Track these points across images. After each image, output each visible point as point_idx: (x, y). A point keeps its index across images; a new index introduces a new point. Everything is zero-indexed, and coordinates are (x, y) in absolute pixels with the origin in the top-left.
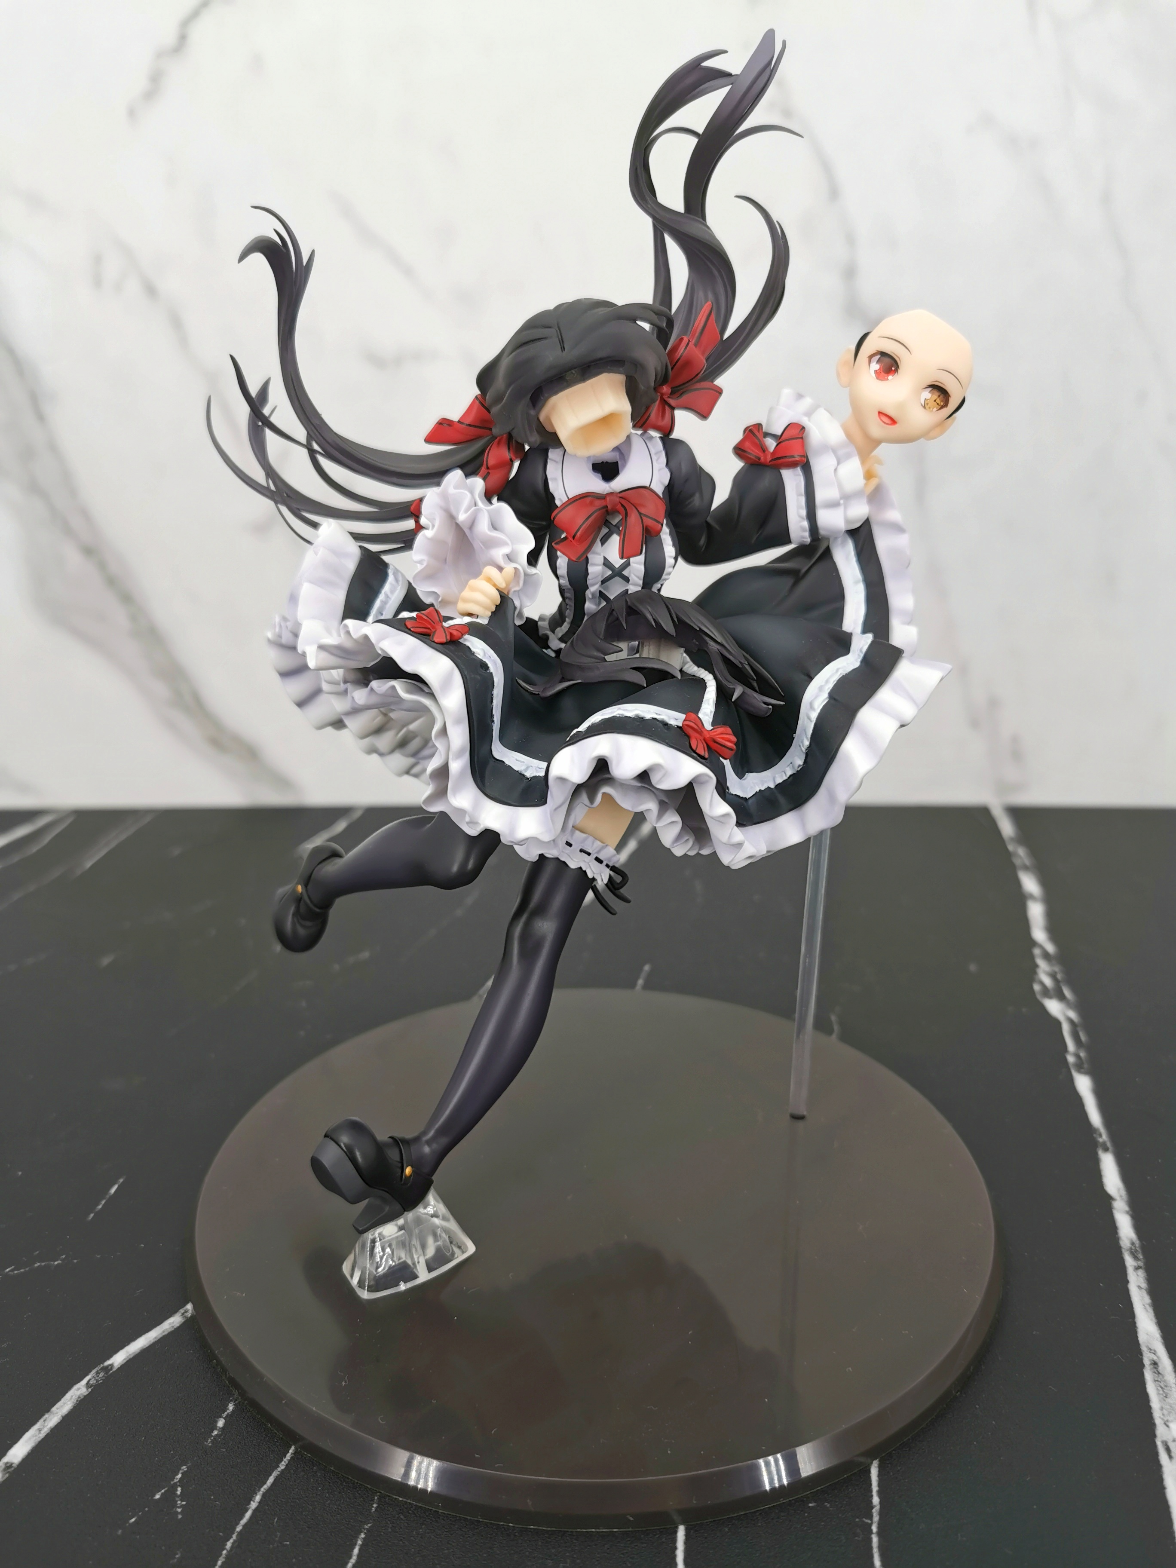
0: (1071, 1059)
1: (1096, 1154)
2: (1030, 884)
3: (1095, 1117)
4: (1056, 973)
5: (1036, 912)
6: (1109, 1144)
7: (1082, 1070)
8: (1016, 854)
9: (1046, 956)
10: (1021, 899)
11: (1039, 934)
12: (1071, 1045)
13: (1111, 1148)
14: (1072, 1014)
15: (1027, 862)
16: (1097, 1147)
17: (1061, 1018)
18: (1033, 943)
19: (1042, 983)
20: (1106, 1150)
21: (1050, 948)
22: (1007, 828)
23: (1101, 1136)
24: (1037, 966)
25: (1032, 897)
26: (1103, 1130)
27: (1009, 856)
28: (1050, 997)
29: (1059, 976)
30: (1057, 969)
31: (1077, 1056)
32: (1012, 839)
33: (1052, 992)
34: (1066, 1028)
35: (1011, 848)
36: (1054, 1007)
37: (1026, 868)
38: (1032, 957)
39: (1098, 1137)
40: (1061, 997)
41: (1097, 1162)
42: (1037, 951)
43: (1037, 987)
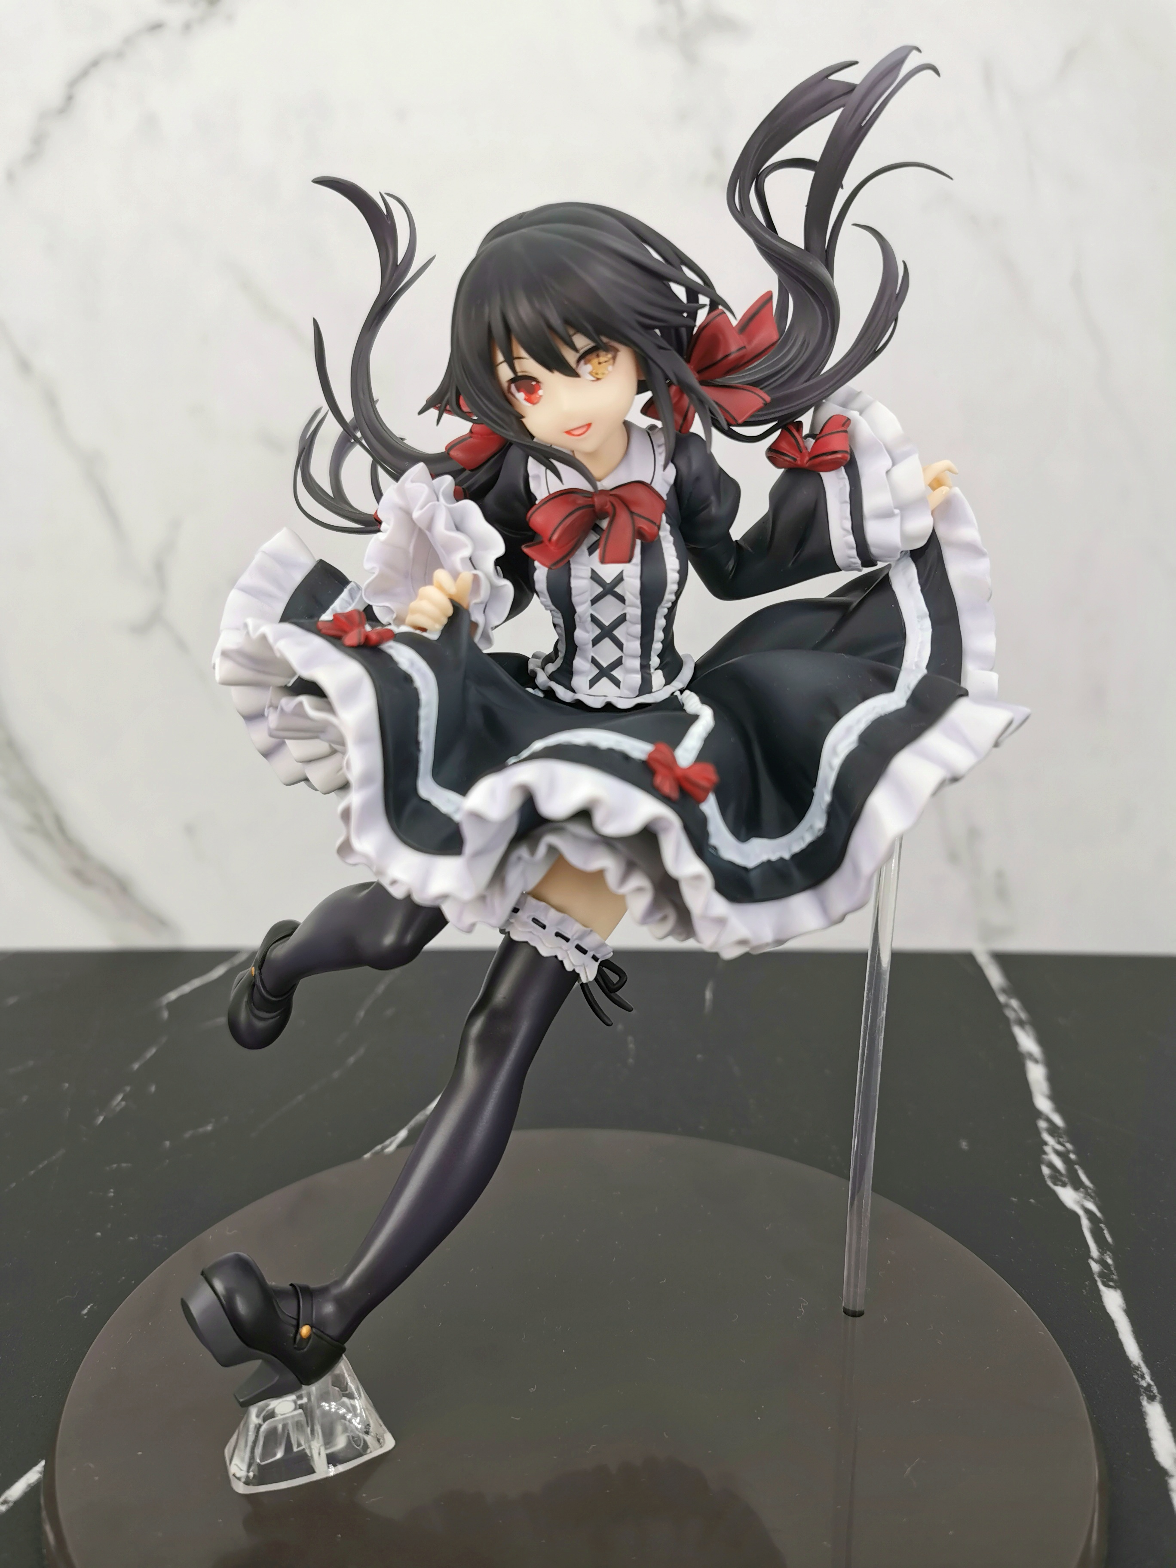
0: (1095, 1267)
1: (1140, 1404)
2: (1027, 1042)
3: (1132, 1350)
4: (1068, 1152)
5: (1037, 1074)
6: (1155, 1390)
7: (1111, 1284)
8: (1007, 1006)
9: (1053, 1130)
10: (1019, 1059)
11: (1043, 1104)
12: (1094, 1251)
13: (1159, 1397)
14: (1091, 1206)
15: (1023, 1016)
16: (1141, 1395)
17: (1081, 1212)
18: (1038, 1114)
19: (1051, 1166)
20: (1152, 1398)
21: (1058, 1120)
22: (995, 977)
23: (1143, 1377)
24: (1046, 1144)
25: (1031, 1056)
26: (1145, 1369)
27: (1000, 1008)
28: (1064, 1185)
29: (1072, 1156)
30: (1069, 1146)
31: (1102, 1262)
32: (1004, 991)
33: (1065, 1179)
34: (1085, 1223)
35: (1002, 998)
36: (1068, 1196)
37: (1021, 1023)
38: (1037, 1132)
39: (1140, 1379)
40: (1077, 1185)
41: (1141, 1416)
42: (1042, 1124)
43: (1046, 1171)
